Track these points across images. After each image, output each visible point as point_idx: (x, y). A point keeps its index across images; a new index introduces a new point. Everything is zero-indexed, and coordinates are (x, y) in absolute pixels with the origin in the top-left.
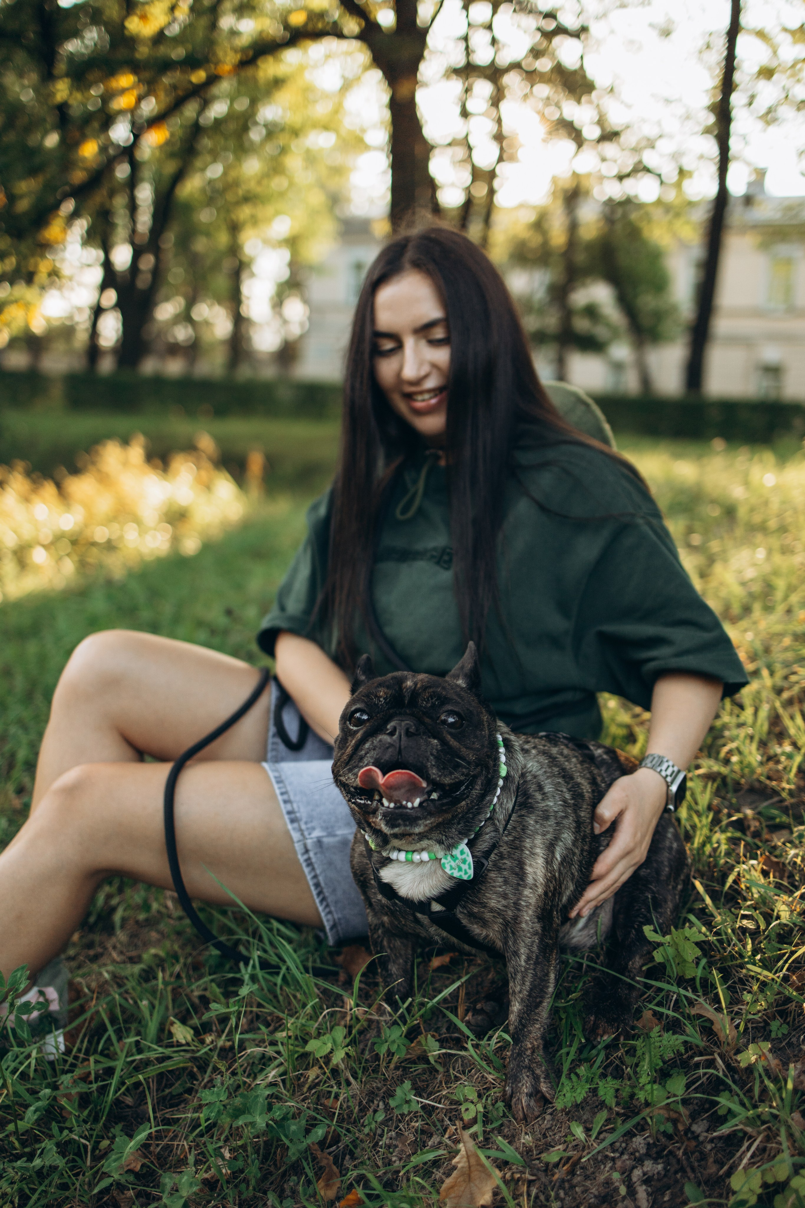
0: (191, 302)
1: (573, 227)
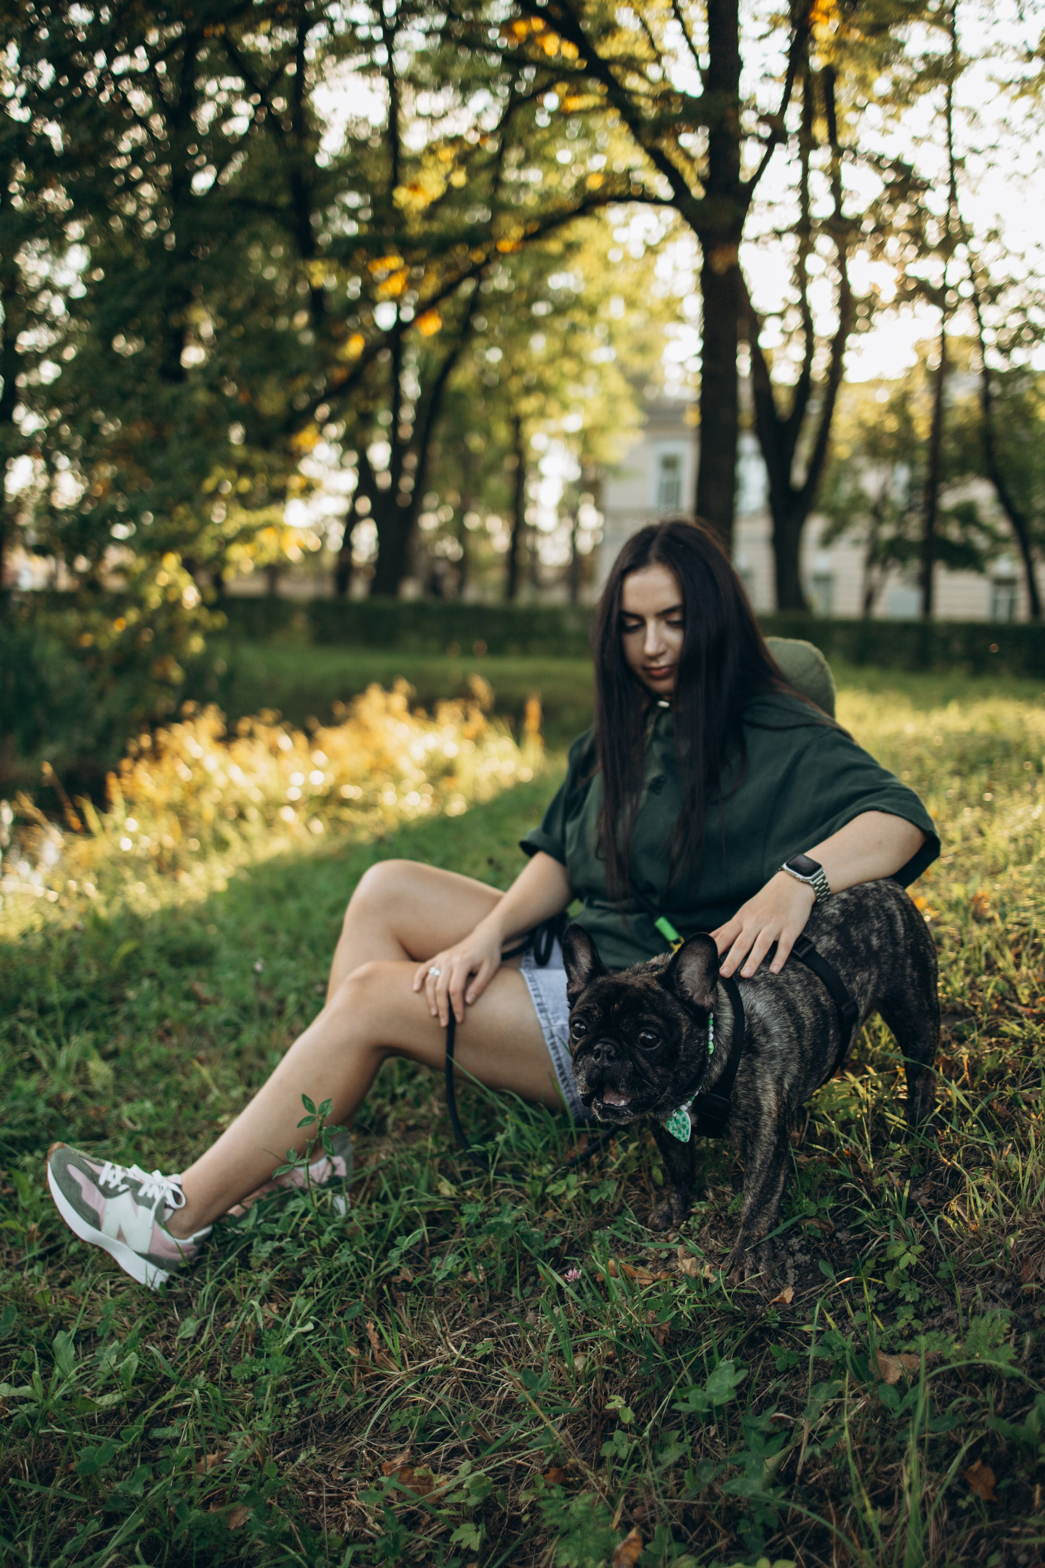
0: (461, 512)
1: (939, 411)
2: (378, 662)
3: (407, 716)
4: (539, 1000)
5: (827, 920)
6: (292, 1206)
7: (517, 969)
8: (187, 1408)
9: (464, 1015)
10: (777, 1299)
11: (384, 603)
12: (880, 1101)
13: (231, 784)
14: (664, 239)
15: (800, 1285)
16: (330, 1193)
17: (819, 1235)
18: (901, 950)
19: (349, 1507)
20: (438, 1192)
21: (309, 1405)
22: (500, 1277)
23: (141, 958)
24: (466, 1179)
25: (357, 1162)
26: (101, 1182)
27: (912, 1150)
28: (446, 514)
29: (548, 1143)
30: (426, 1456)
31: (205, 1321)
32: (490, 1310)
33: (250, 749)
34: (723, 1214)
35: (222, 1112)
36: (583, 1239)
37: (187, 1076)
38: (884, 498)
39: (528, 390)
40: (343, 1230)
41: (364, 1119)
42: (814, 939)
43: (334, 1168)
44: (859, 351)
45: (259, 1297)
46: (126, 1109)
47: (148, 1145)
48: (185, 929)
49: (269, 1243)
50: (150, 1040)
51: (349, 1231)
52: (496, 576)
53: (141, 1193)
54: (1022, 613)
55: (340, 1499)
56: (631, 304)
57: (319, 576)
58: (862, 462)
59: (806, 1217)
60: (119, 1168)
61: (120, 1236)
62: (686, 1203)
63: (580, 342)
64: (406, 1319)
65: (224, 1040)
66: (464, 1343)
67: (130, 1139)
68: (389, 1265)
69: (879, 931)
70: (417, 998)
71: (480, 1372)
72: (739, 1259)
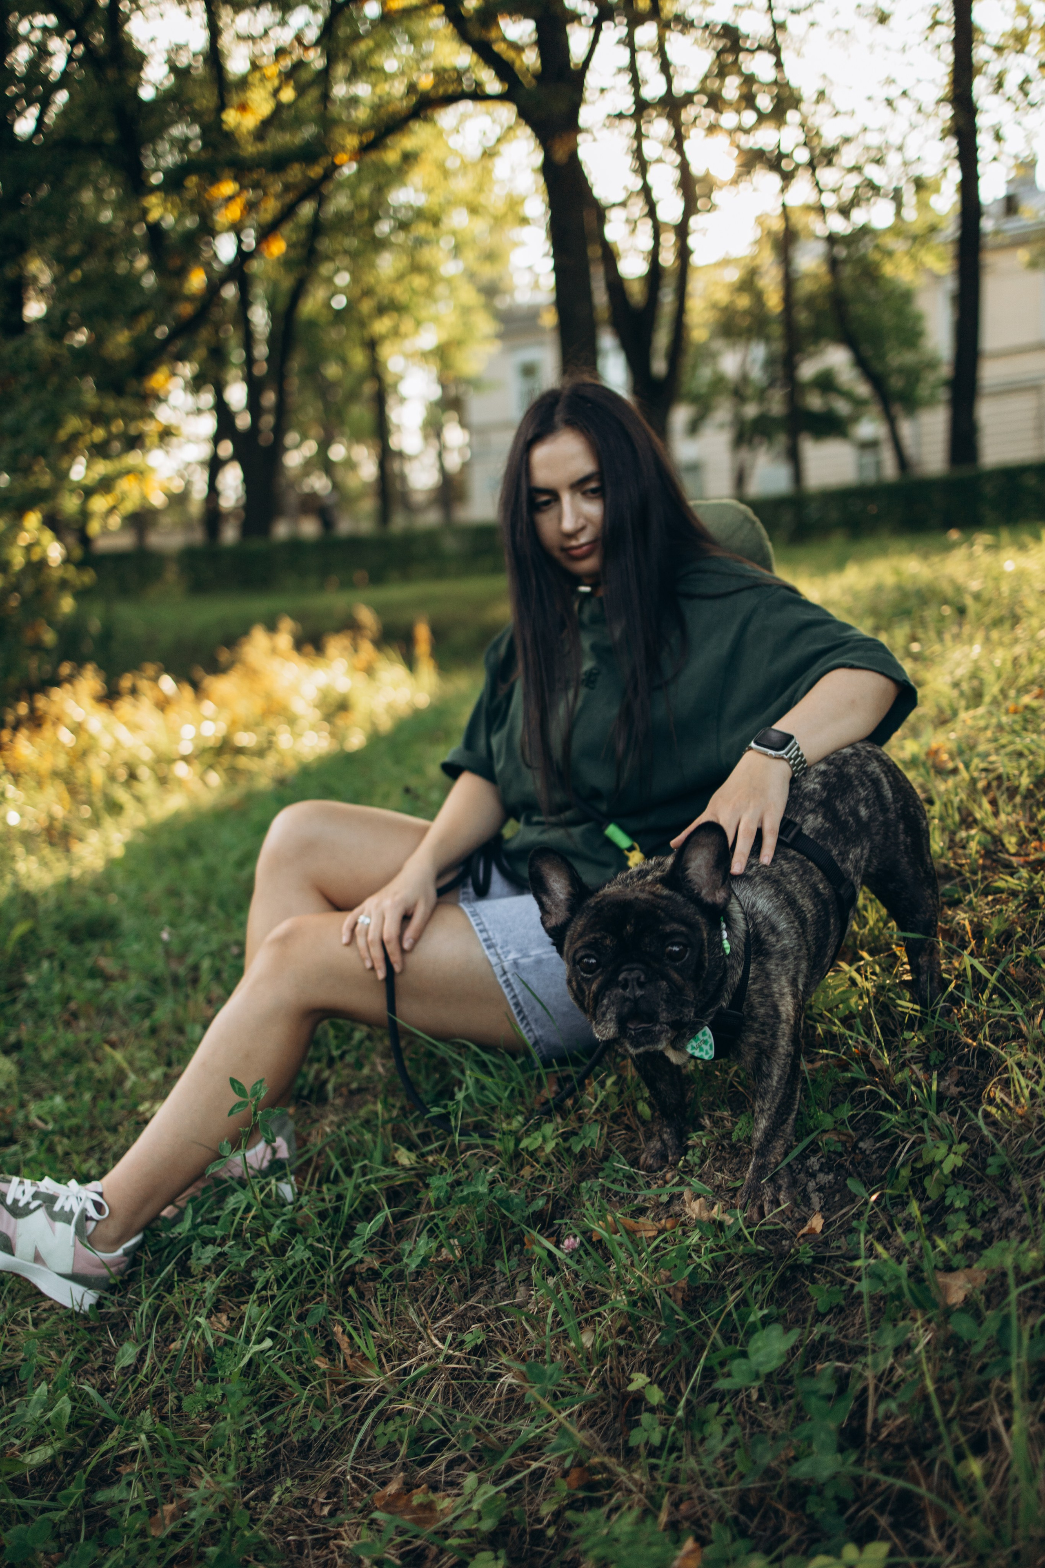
0: (325, 445)
1: (789, 281)
2: (259, 605)
3: (294, 655)
4: (485, 935)
5: (809, 796)
6: (231, 1202)
7: (455, 904)
8: (135, 1452)
9: (403, 963)
10: (805, 1230)
11: (256, 544)
12: (881, 988)
13: (118, 743)
14: (499, 140)
15: (827, 1209)
16: (273, 1181)
17: (840, 1149)
18: (892, 816)
19: (339, 1547)
20: (395, 1164)
21: (277, 1431)
22: (480, 1251)
23: (39, 938)
24: (425, 1144)
25: (300, 1141)
26: (9, 1201)
27: (927, 1038)
28: (310, 448)
29: (513, 1090)
30: (423, 1472)
31: (147, 1346)
32: (474, 1290)
33: (134, 706)
34: (725, 1143)
35: (143, 1099)
36: (568, 1194)
37: (98, 1061)
38: (745, 378)
39: (381, 310)
40: (293, 1221)
41: (302, 1088)
42: (798, 819)
43: (274, 1151)
44: (704, 231)
45: (204, 1311)
46: (34, 1108)
47: (62, 1145)
48: (83, 902)
49: (210, 1247)
50: (56, 1028)
51: (300, 1221)
52: (368, 505)
53: (57, 1208)
54: (890, 470)
55: (328, 1539)
56: (474, 210)
57: (188, 525)
58: (718, 344)
59: (824, 1131)
60: (28, 1182)
61: (38, 1258)
62: (681, 1136)
63: (427, 255)
64: (378, 1316)
65: (136, 1019)
66: (450, 1336)
67: (42, 1142)
68: (350, 1256)
69: (866, 799)
70: (348, 951)
71: (474, 1367)
72: (755, 1191)
